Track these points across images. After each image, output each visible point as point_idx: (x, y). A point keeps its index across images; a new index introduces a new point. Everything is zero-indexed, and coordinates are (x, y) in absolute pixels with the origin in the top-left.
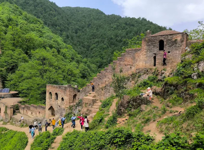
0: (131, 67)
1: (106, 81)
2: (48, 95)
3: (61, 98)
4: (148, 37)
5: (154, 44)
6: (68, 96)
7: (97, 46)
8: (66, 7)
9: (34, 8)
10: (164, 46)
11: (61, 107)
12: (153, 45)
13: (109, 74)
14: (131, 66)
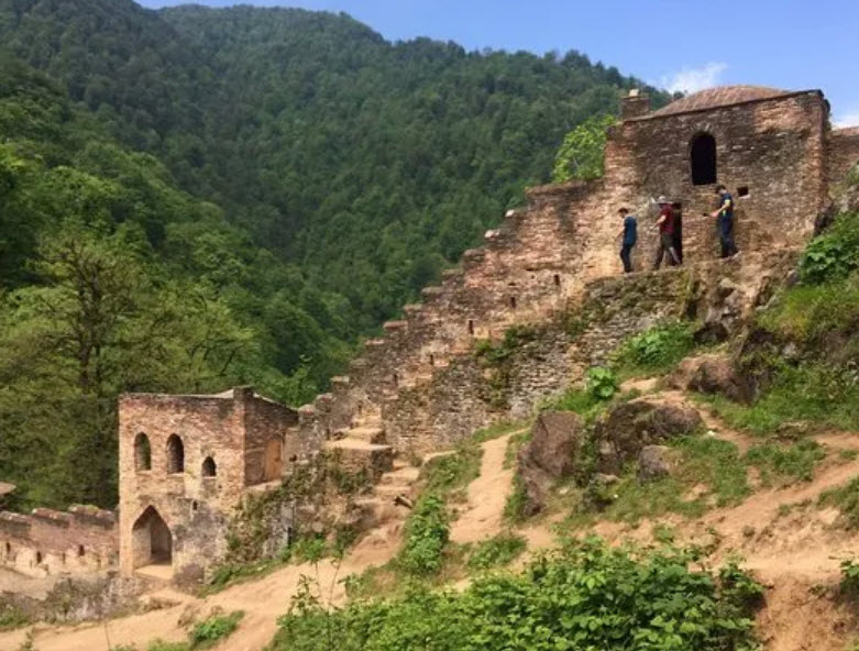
0: (557, 277)
1: (432, 356)
2: (132, 451)
3: (202, 460)
4: (635, 122)
5: (665, 153)
6: (235, 447)
7: (351, 199)
8: (184, 8)
9: (14, 16)
10: (719, 162)
11: (202, 508)
12: (663, 162)
13: (450, 321)
14: (554, 273)
